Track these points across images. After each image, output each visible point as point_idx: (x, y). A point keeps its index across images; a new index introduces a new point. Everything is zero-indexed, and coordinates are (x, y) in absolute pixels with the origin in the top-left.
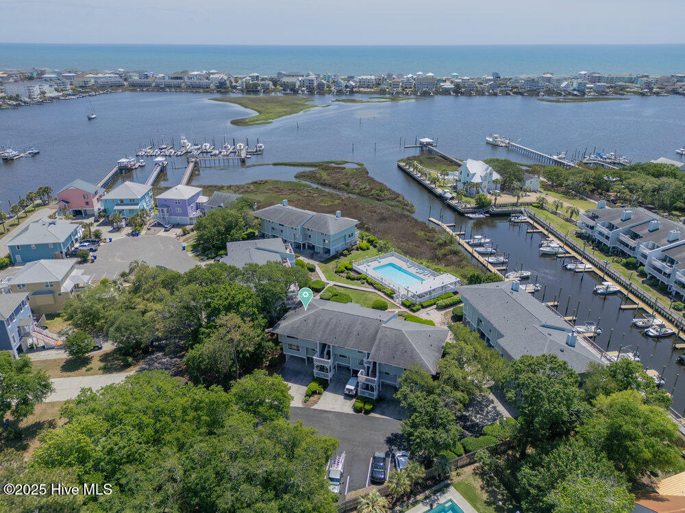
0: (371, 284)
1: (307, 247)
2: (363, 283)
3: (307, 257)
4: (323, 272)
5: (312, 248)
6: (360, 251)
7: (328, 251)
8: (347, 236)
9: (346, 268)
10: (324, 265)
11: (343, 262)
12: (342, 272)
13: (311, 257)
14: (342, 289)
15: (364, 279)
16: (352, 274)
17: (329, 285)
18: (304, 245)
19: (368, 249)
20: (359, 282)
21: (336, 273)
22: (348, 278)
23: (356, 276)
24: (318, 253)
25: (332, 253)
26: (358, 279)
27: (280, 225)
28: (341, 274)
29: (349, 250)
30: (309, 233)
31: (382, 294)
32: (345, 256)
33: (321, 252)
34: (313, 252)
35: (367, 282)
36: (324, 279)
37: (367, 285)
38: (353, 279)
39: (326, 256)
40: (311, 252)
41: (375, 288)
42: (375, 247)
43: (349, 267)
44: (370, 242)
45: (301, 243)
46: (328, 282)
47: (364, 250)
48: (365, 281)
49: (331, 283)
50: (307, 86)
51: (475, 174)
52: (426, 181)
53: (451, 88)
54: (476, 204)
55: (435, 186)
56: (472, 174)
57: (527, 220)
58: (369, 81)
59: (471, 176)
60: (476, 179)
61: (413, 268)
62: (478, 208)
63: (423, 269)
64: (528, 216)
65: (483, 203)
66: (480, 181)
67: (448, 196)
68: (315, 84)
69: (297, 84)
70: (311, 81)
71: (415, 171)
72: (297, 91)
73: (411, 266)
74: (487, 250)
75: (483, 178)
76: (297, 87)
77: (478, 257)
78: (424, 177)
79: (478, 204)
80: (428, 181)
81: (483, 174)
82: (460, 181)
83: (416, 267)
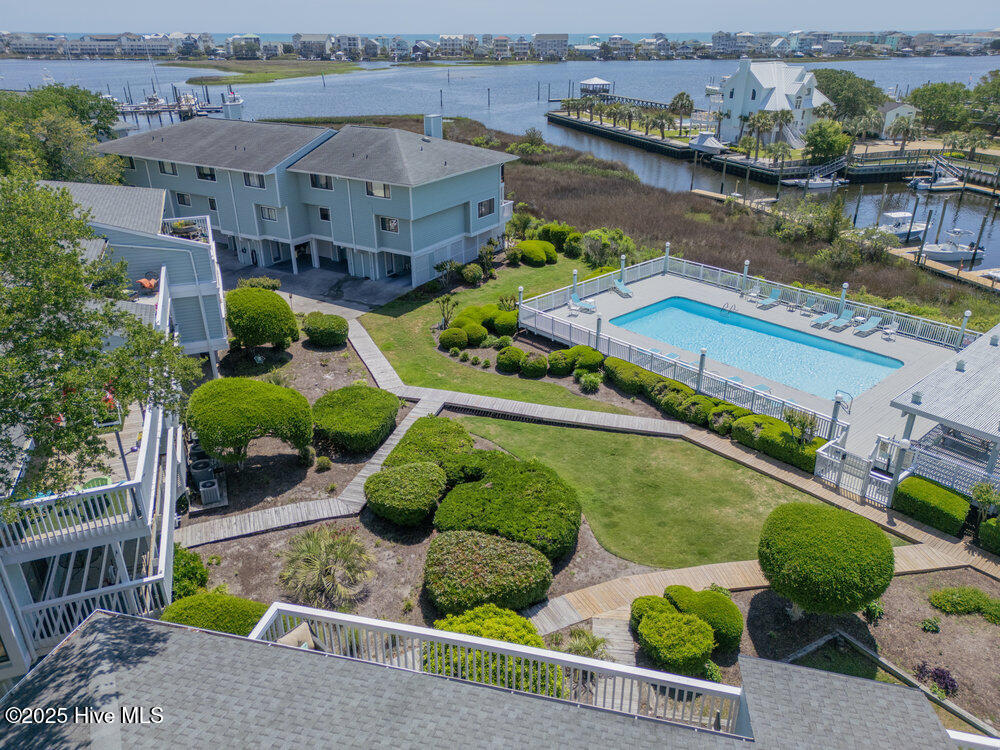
0: (639, 392)
1: (316, 263)
2: (589, 390)
3: (312, 296)
4: (385, 349)
5: (339, 262)
6: (524, 270)
7: (400, 268)
8: (474, 210)
9: (490, 325)
10: (387, 319)
11: (471, 306)
12: (474, 343)
13: (334, 293)
14: (492, 427)
15: (592, 368)
16: (521, 349)
17: (417, 413)
18: (302, 249)
19: (551, 261)
20: (567, 383)
21: (445, 346)
22: (509, 368)
23: (546, 357)
24: (358, 280)
25: (420, 275)
26: (557, 372)
27: (202, 175)
28: (471, 353)
29: (487, 264)
30: (319, 198)
31: (725, 446)
32: (472, 283)
33: (375, 272)
34: (341, 276)
35: (611, 380)
36: (387, 377)
37: (617, 400)
38: (534, 373)
39: (398, 288)
40: (334, 276)
41: (669, 413)
42: (572, 254)
43: (504, 317)
44: (558, 240)
45: (291, 241)
46: (411, 392)
47: (538, 264)
48: (597, 378)
49: (430, 401)
50: (345, 50)
51: (772, 90)
52: (632, 132)
53: (595, 51)
54: (808, 153)
55: (663, 137)
56: (767, 89)
57: (961, 185)
58: (454, 43)
59: (764, 94)
60: (777, 103)
61: (782, 309)
62: (814, 162)
63: (836, 309)
64: (956, 176)
65: (831, 146)
66: (787, 107)
67: (715, 146)
68: (360, 47)
69: (328, 46)
70: (352, 40)
71: (596, 121)
72: (327, 58)
73: (769, 301)
74: (959, 250)
75: (794, 100)
76: (328, 52)
77: (951, 270)
78: (622, 127)
79: (813, 152)
80: (637, 131)
81: (794, 90)
82: (729, 117)
83: (797, 307)
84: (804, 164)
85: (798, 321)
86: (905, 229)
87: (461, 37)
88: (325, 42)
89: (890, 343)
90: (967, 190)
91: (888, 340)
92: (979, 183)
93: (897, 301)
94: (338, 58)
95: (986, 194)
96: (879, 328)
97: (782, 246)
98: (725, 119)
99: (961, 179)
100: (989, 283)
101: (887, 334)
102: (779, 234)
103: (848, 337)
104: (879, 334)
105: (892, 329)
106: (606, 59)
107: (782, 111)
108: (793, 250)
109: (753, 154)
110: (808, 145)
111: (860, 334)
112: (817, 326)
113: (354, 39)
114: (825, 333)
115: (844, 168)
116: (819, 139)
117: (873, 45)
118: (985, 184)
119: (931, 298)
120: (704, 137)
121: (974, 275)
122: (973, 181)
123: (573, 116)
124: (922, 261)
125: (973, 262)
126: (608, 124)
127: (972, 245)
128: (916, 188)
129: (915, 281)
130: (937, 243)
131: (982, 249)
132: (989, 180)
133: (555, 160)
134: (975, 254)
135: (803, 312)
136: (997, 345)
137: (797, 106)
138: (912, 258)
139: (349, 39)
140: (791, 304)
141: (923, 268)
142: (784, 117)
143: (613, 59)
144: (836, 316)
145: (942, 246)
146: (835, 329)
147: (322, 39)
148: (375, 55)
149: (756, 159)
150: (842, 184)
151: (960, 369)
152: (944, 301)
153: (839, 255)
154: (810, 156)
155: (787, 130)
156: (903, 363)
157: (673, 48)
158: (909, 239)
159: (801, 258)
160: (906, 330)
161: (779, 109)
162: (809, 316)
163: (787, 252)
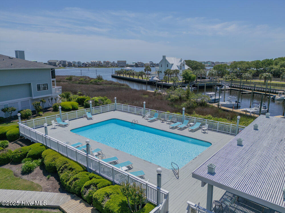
0: (54, 171)
8: (34, 87)
9: (4, 135)
19: (74, 109)
29: (37, 109)
35: (44, 164)
37: (39, 178)
44: (82, 102)
50: (62, 64)
51: (173, 64)
52: (135, 78)
53: (134, 65)
54: (183, 80)
55: (143, 79)
56: (171, 64)
57: (230, 88)
58: (94, 63)
59: (170, 66)
60: (174, 68)
61: (159, 122)
62: (186, 83)
63: (182, 121)
64: (228, 86)
65: (190, 78)
66: (177, 69)
67: (156, 79)
68: (67, 63)
69: (57, 63)
70: (65, 62)
71: (125, 76)
72: (57, 66)
73: (154, 118)
74: (232, 103)
75: (179, 67)
76: (57, 65)
77: (231, 109)
78: (132, 77)
79: (185, 80)
80: (136, 78)
81: (179, 64)
82: (161, 73)
83: (165, 120)
84: (183, 83)
85: (165, 126)
86: (213, 98)
87: (97, 61)
88: (56, 62)
89: (206, 134)
90: (232, 89)
91: (204, 133)
92: (235, 87)
93: (209, 116)
94: (60, 66)
95: (238, 90)
96: (200, 128)
97: (170, 103)
98: (160, 73)
99: (230, 87)
100: (244, 113)
101: (204, 130)
102: (169, 99)
103: (186, 133)
104: (200, 131)
105: (205, 127)
106: (137, 67)
107: (176, 70)
108: (174, 104)
109: (167, 82)
110: (183, 78)
111: (192, 131)
112: (173, 128)
113: (65, 61)
114: (176, 131)
115: (195, 84)
116: (186, 75)
117: (205, 64)
118: (237, 88)
119: (224, 117)
120: (153, 77)
121: (239, 111)
122: (233, 87)
123: (119, 75)
124: (220, 107)
125: (238, 107)
126: (128, 77)
127: (236, 102)
128: (217, 89)
129: (217, 112)
130: (224, 101)
131: (240, 103)
132: (238, 87)
133: (106, 84)
134: (238, 104)
135: (167, 123)
136: (257, 130)
137: (181, 69)
138: (216, 106)
139: (64, 61)
140: (162, 119)
141: (220, 109)
142: (176, 72)
143: (139, 67)
144: (181, 123)
145: (226, 102)
146: (181, 129)
147: (55, 61)
148: (71, 65)
149: (169, 83)
150: (194, 89)
151: (240, 144)
152: (229, 119)
153: (189, 104)
154: (184, 81)
155: (178, 75)
156: (211, 144)
157: (154, 64)
158: (215, 101)
159: (176, 106)
160: (212, 128)
161: (175, 69)
162: (170, 124)
163: (172, 105)
